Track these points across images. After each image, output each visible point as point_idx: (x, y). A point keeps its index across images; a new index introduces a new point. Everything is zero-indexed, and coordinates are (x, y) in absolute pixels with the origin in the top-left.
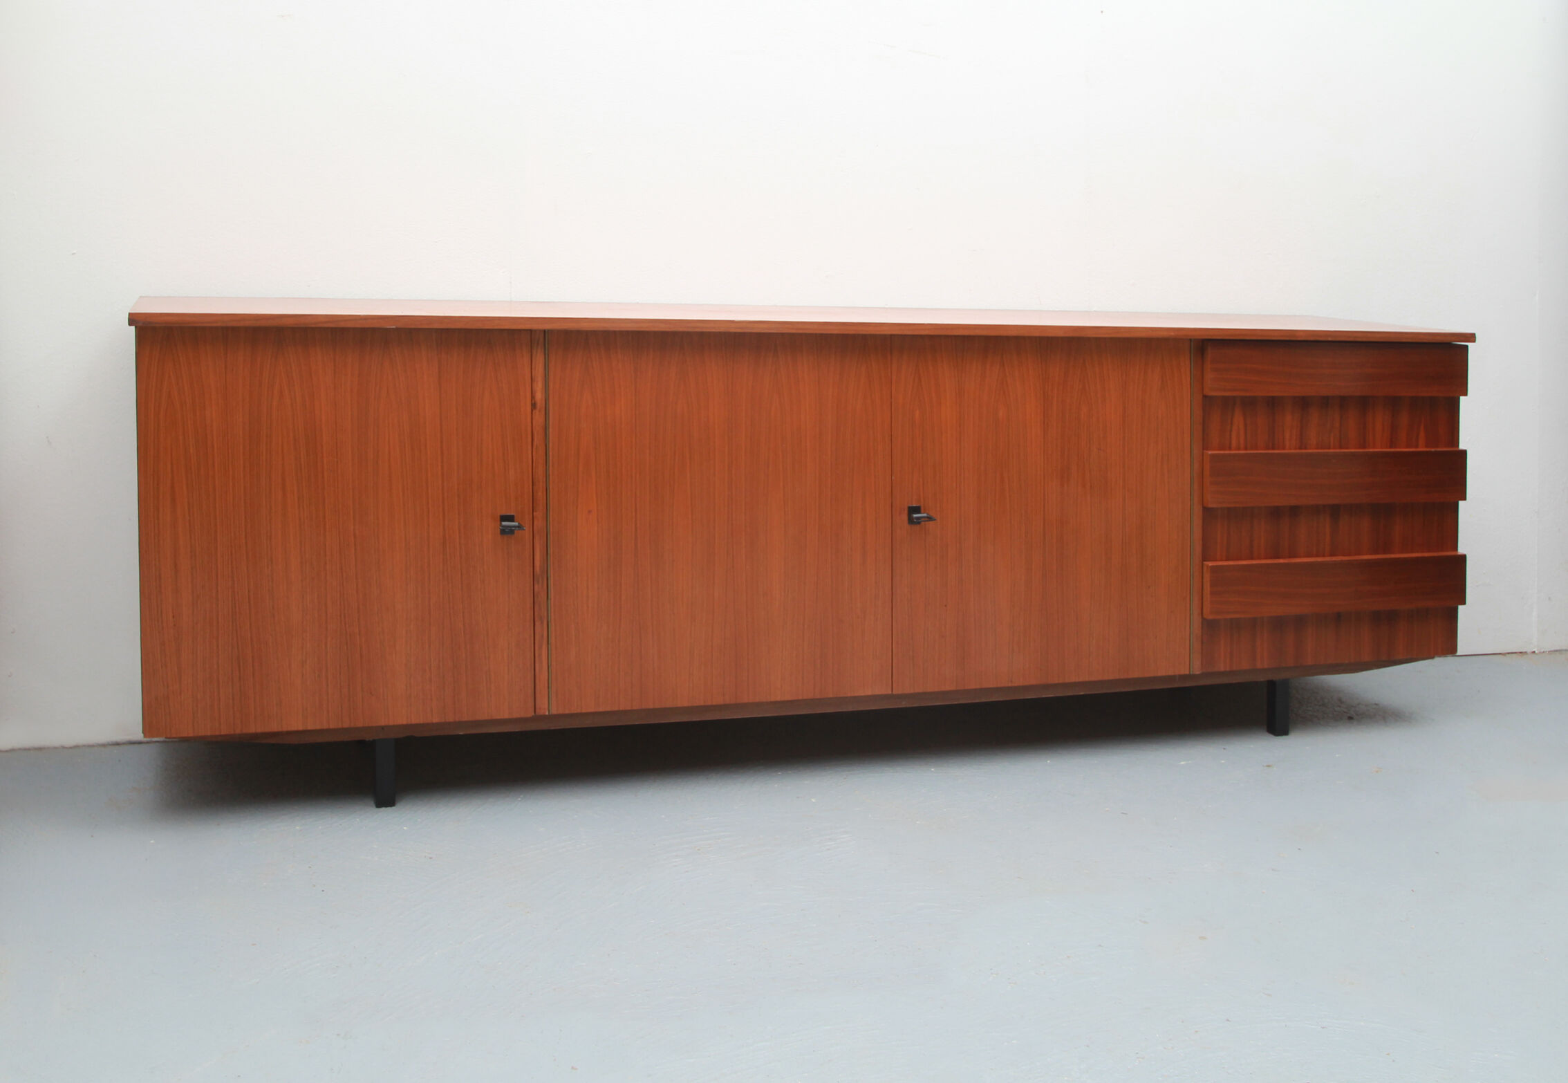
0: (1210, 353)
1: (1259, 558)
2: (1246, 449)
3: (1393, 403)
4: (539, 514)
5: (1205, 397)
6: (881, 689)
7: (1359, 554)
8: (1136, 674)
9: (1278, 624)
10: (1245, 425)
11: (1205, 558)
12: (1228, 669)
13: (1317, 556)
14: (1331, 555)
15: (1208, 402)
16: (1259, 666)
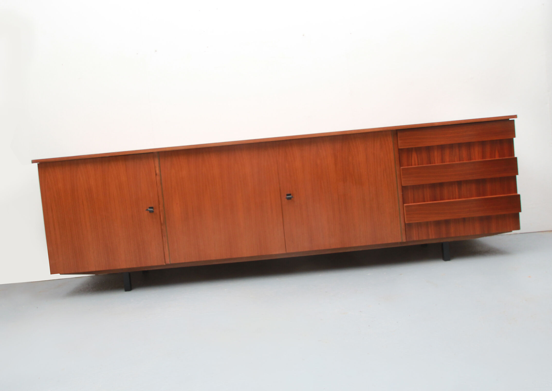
0: (399, 134)
1: (427, 201)
2: (418, 165)
3: (483, 143)
4: (161, 206)
5: (399, 149)
6: (282, 251)
7: (472, 197)
8: (379, 242)
9: (438, 223)
10: (417, 157)
11: (404, 203)
12: (418, 239)
13: (453, 199)
14: (459, 198)
15: (400, 151)
16: (431, 237)
